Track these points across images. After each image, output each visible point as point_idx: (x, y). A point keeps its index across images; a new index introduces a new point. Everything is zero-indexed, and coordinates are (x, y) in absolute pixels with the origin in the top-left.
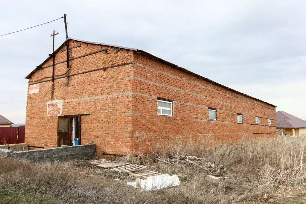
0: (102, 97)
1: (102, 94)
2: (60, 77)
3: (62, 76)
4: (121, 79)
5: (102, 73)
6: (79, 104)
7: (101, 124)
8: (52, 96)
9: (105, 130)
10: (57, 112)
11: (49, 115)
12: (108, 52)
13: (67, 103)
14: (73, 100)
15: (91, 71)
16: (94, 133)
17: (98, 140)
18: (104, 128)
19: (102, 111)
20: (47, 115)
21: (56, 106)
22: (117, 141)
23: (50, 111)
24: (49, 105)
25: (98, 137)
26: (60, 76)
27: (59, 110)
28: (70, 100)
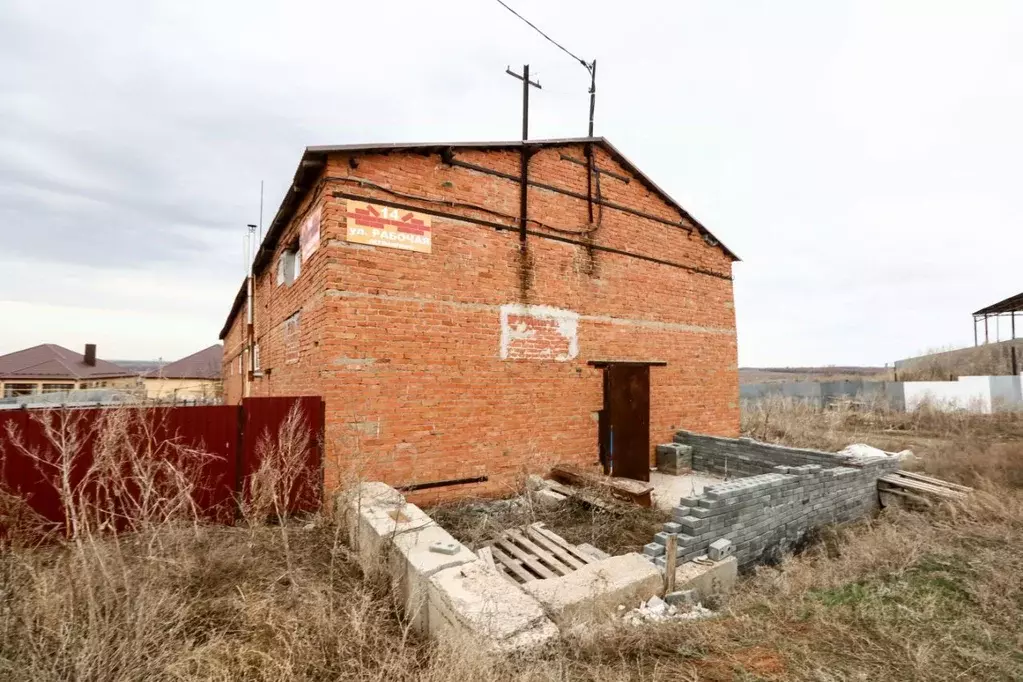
0: (687, 328)
1: (689, 323)
2: (557, 235)
3: (564, 236)
4: (720, 302)
5: (682, 275)
6: (636, 334)
7: (689, 388)
8: (525, 287)
9: (699, 399)
10: (557, 349)
11: (514, 355)
12: (691, 237)
13: (596, 324)
14: (616, 322)
15: (660, 262)
16: (677, 408)
17: (686, 421)
18: (697, 395)
19: (691, 360)
20: (504, 355)
21: (548, 327)
22: (719, 418)
23: (515, 342)
24: (512, 318)
25: (685, 415)
26: (556, 230)
27: (564, 343)
28: (606, 319)
